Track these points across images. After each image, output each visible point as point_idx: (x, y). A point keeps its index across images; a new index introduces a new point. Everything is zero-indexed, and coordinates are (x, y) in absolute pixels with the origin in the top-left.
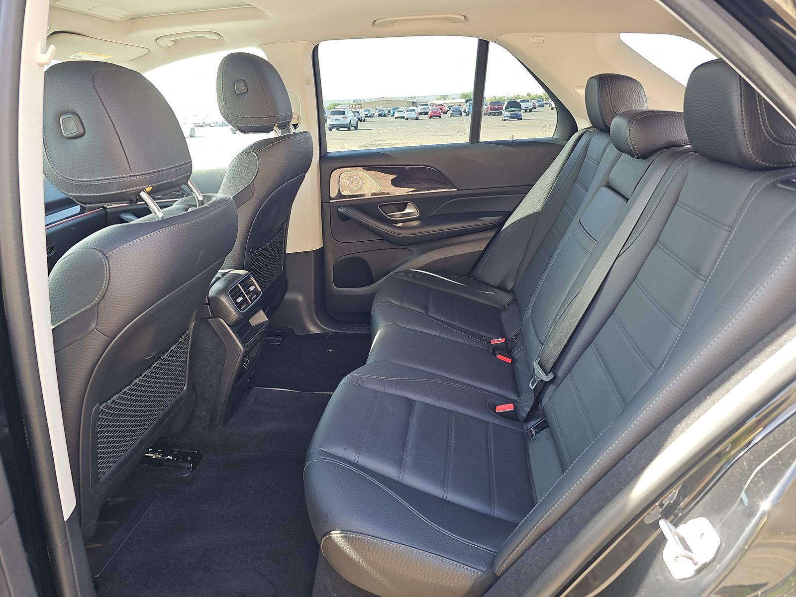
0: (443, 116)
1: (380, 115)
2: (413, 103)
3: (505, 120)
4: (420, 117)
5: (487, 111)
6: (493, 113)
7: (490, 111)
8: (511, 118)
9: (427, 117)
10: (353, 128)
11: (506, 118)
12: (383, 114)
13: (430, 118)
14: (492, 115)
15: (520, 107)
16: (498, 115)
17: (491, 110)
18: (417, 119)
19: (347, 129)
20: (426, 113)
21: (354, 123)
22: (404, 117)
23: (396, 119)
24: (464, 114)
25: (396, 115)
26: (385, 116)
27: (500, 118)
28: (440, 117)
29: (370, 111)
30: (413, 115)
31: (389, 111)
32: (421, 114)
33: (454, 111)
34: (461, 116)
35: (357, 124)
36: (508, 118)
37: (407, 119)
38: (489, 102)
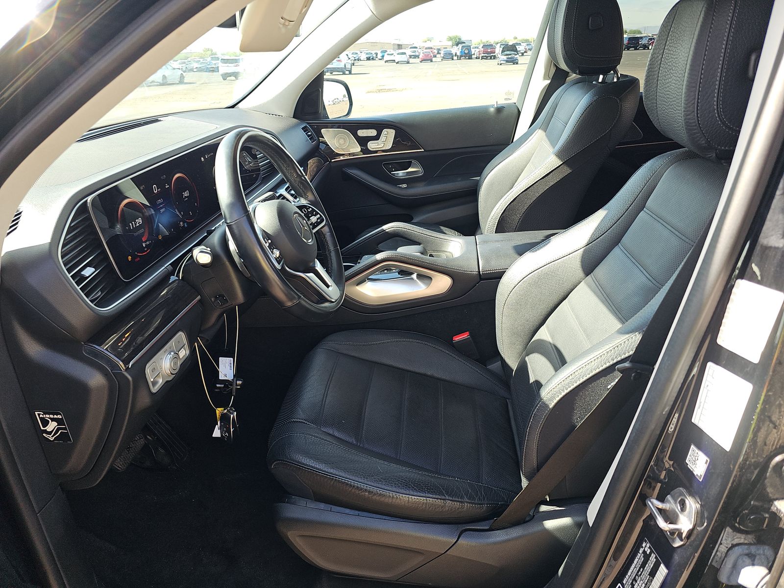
0: (434, 59)
1: (368, 59)
2: (399, 45)
3: (501, 64)
4: (411, 60)
5: (480, 54)
6: (485, 56)
7: (483, 55)
8: (507, 61)
9: (417, 60)
10: (347, 72)
11: (502, 62)
12: (371, 57)
13: (421, 62)
14: (484, 59)
15: (516, 50)
16: (491, 59)
17: (483, 53)
18: (408, 63)
19: (342, 73)
20: (418, 57)
21: (348, 66)
22: (395, 61)
23: (385, 62)
24: (455, 58)
25: (386, 58)
26: (373, 59)
27: (494, 62)
28: (431, 61)
29: (357, 54)
30: (404, 58)
31: (377, 54)
32: (410, 56)
33: (445, 54)
34: (453, 59)
35: (351, 68)
36: (505, 62)
37: (397, 63)
38: (482, 45)
